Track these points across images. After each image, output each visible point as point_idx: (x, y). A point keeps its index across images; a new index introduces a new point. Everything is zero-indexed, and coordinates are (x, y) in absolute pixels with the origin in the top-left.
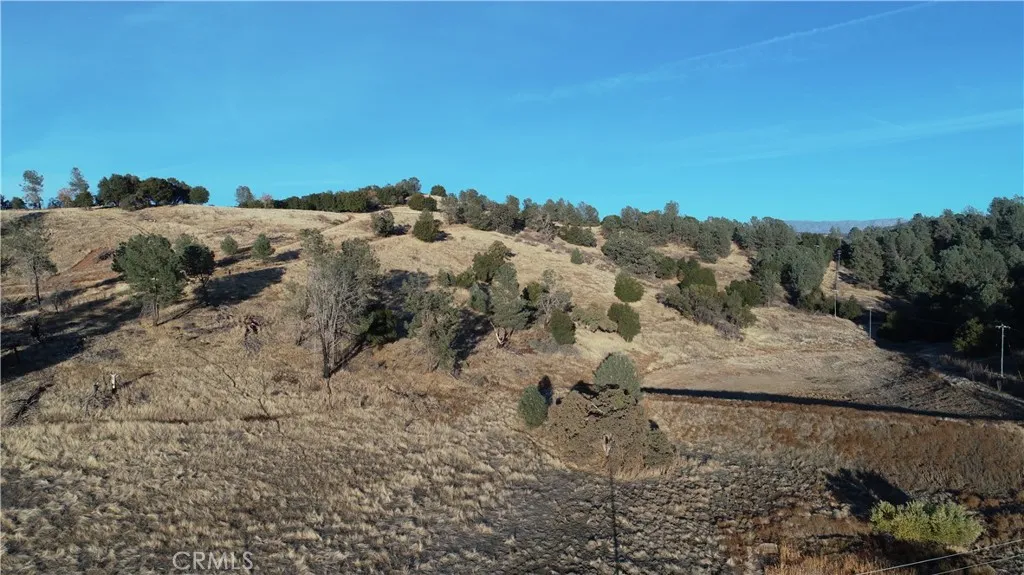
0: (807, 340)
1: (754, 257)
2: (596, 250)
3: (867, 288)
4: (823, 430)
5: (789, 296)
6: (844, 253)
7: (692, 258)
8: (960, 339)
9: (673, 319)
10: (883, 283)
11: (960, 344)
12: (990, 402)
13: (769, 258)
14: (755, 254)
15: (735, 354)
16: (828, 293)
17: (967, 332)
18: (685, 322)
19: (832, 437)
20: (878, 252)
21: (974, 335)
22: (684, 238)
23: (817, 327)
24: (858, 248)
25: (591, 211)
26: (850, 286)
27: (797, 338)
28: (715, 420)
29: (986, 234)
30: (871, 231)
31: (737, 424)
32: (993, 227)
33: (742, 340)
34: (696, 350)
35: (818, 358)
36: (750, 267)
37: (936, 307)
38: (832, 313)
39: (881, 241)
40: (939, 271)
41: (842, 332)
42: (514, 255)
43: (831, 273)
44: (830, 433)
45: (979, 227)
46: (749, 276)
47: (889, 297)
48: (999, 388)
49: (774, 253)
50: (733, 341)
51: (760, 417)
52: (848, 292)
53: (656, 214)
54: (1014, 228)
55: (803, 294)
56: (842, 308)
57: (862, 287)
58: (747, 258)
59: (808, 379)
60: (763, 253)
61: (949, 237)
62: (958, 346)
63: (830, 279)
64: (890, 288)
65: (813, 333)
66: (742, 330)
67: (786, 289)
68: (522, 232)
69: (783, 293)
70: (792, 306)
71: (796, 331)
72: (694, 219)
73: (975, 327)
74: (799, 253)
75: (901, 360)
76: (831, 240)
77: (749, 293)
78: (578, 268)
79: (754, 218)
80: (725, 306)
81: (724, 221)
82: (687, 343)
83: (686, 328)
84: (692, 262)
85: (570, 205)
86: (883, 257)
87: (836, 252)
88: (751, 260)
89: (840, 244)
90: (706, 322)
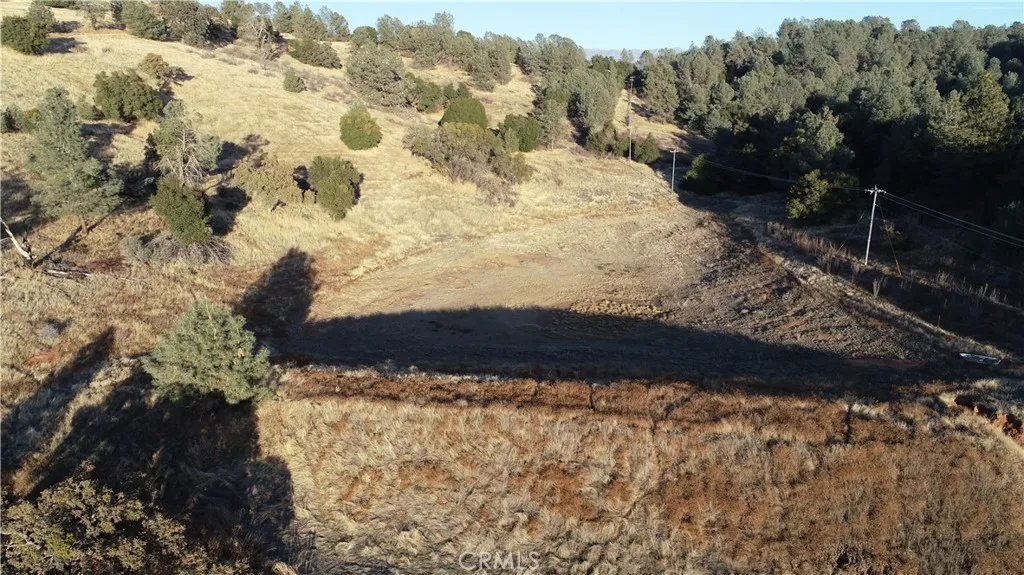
0: (597, 198)
1: (539, 84)
2: (338, 73)
3: (661, 122)
4: (637, 462)
5: (578, 134)
6: (636, 80)
7: (462, 85)
8: (796, 202)
9: (420, 174)
10: (680, 118)
11: (796, 208)
12: (872, 322)
13: (555, 85)
14: (539, 80)
15: (501, 228)
16: (621, 129)
17: (807, 190)
18: (437, 179)
19: (653, 484)
20: (672, 79)
21: (817, 196)
22: (456, 59)
23: (609, 177)
24: (651, 73)
25: (337, 19)
26: (643, 119)
27: (585, 195)
28: (416, 448)
29: (778, 59)
30: (666, 54)
31: (462, 457)
32: (785, 52)
33: (512, 204)
34: (445, 225)
35: (611, 226)
36: (533, 96)
37: (749, 149)
38: (626, 154)
39: (675, 65)
40: (738, 102)
41: (638, 183)
42: (189, 78)
43: (623, 102)
44: (648, 472)
45: (770, 52)
46: (532, 107)
47: (685, 132)
48: (876, 292)
49: (561, 80)
50: (500, 207)
51: (508, 434)
52: (642, 128)
53: (422, 27)
54: (807, 52)
55: (593, 132)
56: (638, 150)
57: (657, 121)
58: (530, 86)
59: (600, 268)
60: (548, 78)
61: (740, 62)
62: (794, 211)
63: (621, 113)
64: (686, 121)
65: (605, 187)
66: (515, 188)
67: (573, 123)
68: (230, 46)
69: (570, 130)
70: (580, 147)
71: (583, 186)
72: (468, 34)
73: (818, 186)
74: (590, 79)
75: (714, 226)
76: (622, 65)
77: (529, 133)
78: (293, 98)
79: (539, 36)
80: (492, 154)
81: (507, 39)
82: (433, 215)
83: (436, 189)
84: (463, 91)
85: (308, 11)
86: (677, 85)
87: (629, 77)
88: (535, 88)
89: (632, 70)
90: (464, 178)
